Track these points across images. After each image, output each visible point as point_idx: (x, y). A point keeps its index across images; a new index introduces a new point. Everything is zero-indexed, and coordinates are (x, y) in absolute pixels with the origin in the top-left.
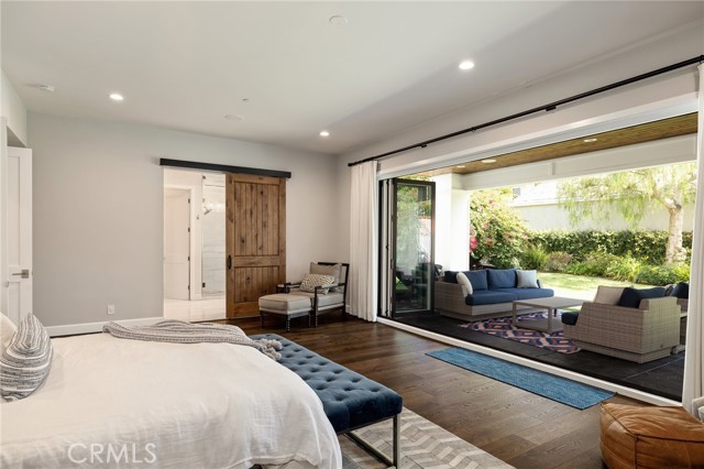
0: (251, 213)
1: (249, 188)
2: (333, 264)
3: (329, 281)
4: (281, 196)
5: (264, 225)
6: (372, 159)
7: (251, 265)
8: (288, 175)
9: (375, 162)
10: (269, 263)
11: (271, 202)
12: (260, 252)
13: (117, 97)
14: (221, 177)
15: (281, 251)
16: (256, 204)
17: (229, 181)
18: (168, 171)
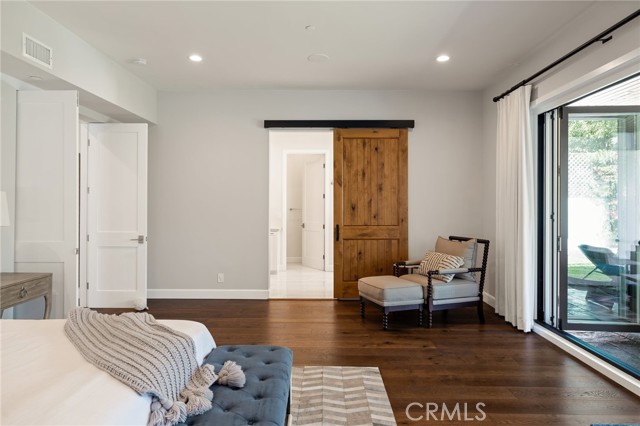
0: (364, 174)
1: (361, 145)
2: (466, 240)
3: (456, 264)
4: (403, 152)
5: (380, 188)
6: (524, 83)
7: (363, 236)
8: (410, 124)
9: (528, 88)
10: (385, 236)
11: (389, 159)
12: (373, 221)
13: (196, 58)
14: (328, 135)
15: (402, 220)
16: (369, 163)
17: (337, 138)
18: (275, 134)
